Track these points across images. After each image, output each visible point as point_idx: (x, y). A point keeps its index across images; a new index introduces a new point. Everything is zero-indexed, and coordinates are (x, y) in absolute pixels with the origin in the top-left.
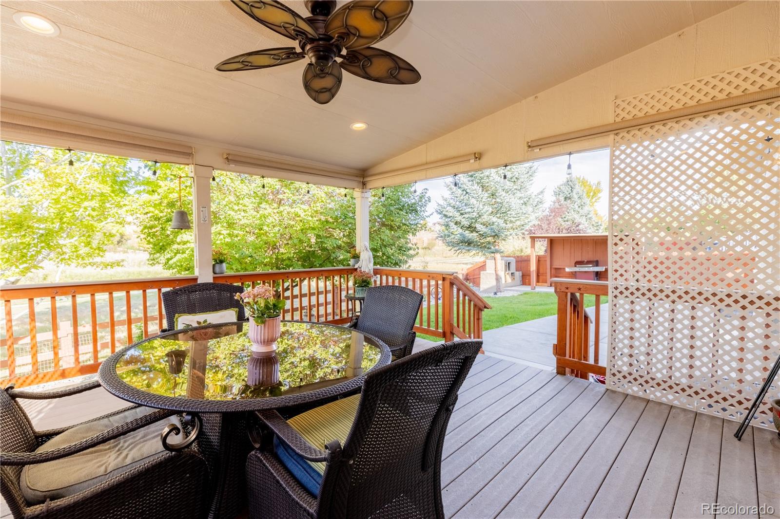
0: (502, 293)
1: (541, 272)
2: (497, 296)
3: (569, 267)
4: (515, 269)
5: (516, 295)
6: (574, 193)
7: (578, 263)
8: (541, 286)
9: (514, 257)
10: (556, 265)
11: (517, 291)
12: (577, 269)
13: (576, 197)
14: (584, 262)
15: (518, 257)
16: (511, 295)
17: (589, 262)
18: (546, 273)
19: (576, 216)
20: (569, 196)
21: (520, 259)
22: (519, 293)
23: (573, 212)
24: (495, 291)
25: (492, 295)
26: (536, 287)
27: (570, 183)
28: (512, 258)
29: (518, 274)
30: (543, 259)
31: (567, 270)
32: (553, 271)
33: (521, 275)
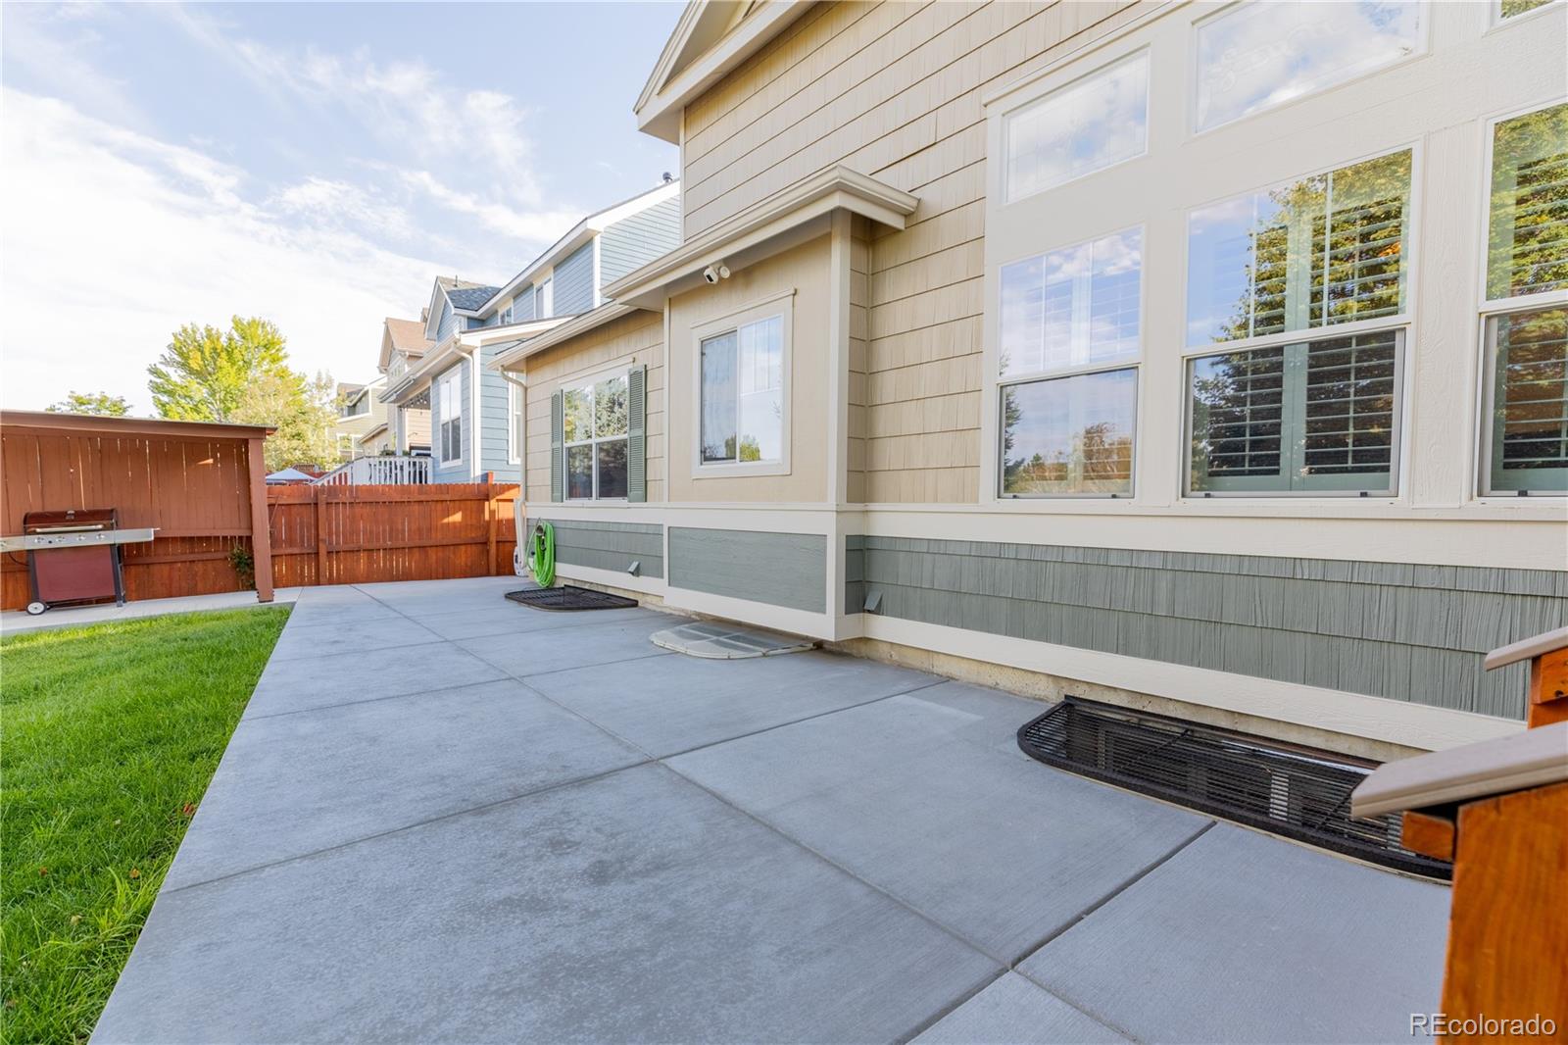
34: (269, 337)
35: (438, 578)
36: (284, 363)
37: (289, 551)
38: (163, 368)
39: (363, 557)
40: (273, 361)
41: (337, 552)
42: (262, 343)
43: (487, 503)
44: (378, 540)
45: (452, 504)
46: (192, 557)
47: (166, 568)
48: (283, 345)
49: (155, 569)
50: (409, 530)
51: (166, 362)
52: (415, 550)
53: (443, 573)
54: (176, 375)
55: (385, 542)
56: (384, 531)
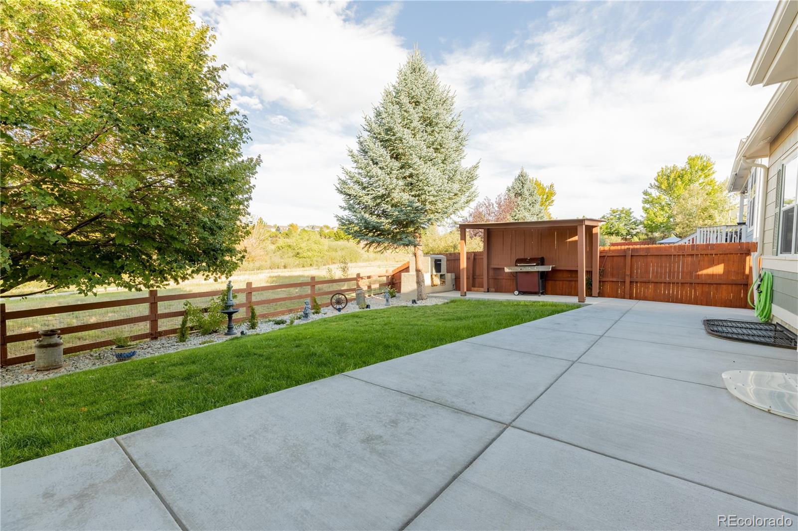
0: (424, 301)
1: (477, 274)
2: (415, 305)
3: (509, 266)
4: (446, 271)
5: (440, 303)
6: (525, 189)
7: (519, 261)
8: (477, 291)
9: (446, 255)
10: (495, 264)
11: (443, 298)
12: (518, 269)
13: (527, 193)
14: (527, 259)
15: (451, 254)
16: (434, 303)
17: (532, 260)
18: (483, 275)
19: (526, 214)
20: (519, 192)
21: (452, 258)
22: (446, 301)
23: (523, 210)
24: (416, 298)
25: (410, 304)
26: (467, 293)
27: (521, 178)
28: (442, 256)
29: (449, 277)
30: (480, 257)
31: (507, 270)
32: (491, 272)
33: (454, 277)
34: (705, 164)
35: (702, 305)
36: (712, 177)
37: (611, 280)
38: (650, 191)
39: (651, 286)
40: (706, 177)
41: (637, 282)
42: (700, 168)
43: (748, 258)
44: (661, 277)
45: (716, 257)
46: (570, 279)
47: (561, 283)
48: (712, 167)
49: (558, 283)
50: (683, 272)
51: (651, 186)
52: (686, 285)
53: (707, 302)
54: (655, 193)
55: (665, 278)
56: (665, 272)
